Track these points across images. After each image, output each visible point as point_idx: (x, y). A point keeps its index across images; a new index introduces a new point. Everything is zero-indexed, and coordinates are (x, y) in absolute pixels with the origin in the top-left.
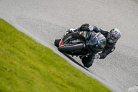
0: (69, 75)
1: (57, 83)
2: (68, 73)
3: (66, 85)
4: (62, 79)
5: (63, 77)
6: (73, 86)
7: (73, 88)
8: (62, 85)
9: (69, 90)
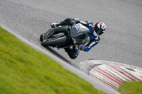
0: (17, 51)
1: (6, 59)
2: (17, 48)
3: (15, 61)
4: (11, 55)
5: (11, 53)
6: (23, 62)
7: (23, 64)
8: (11, 62)
9: (18, 66)
